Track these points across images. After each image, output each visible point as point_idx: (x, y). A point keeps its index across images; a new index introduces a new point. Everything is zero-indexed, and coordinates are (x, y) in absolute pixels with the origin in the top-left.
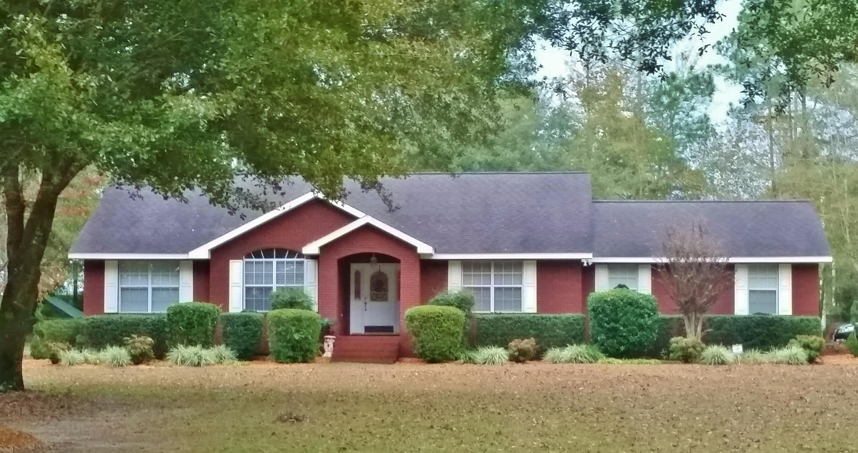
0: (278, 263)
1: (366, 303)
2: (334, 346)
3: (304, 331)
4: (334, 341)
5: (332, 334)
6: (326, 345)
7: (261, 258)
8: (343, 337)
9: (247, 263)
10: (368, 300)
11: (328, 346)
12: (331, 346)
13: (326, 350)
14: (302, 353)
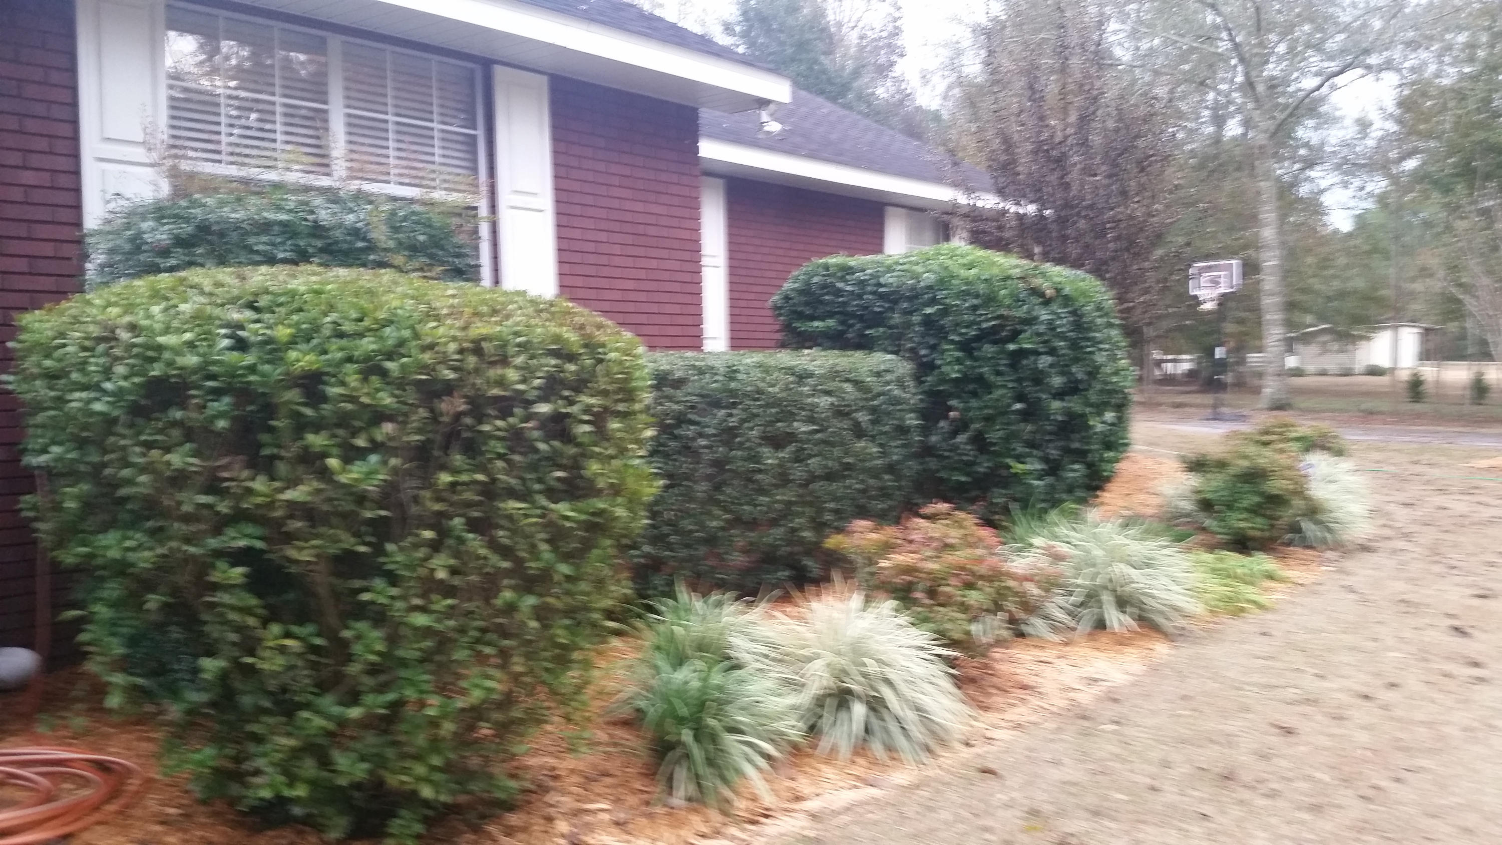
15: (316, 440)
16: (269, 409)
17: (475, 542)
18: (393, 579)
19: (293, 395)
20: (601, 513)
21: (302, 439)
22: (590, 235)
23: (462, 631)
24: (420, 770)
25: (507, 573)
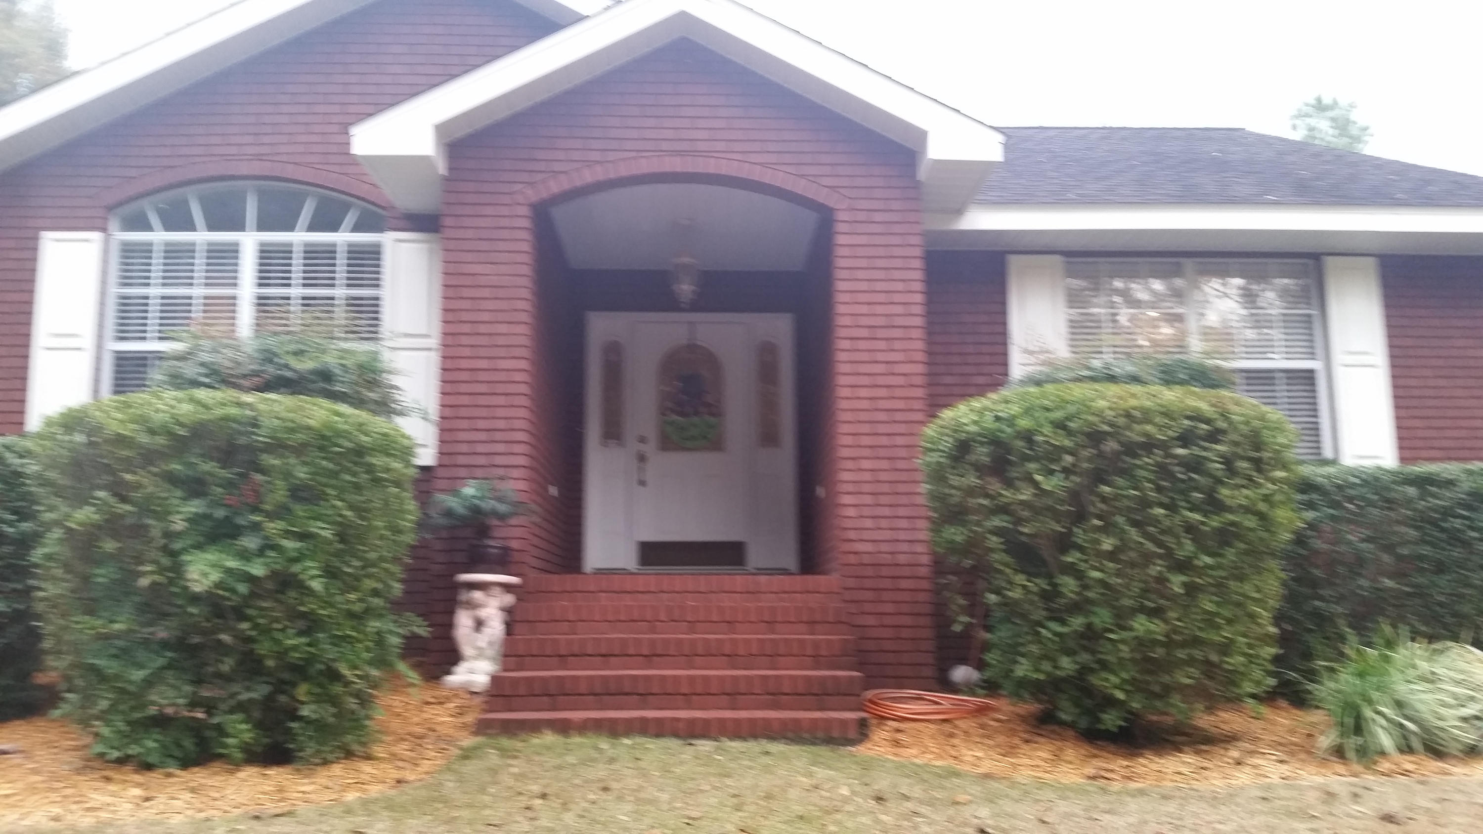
0: (266, 253)
1: (642, 458)
2: (510, 627)
3: (274, 527)
4: (509, 599)
5: (501, 564)
6: (463, 620)
7: (192, 227)
8: (557, 581)
9: (129, 251)
10: (650, 449)
11: (479, 624)
12: (496, 627)
13: (467, 650)
14: (259, 692)
15: (1032, 466)
16: (1009, 450)
17: (1134, 534)
18: (1081, 549)
19: (1020, 444)
20: (1233, 524)
21: (1023, 465)
22: (1432, 382)
23: (1127, 587)
24: (1114, 679)
25: (1160, 556)
